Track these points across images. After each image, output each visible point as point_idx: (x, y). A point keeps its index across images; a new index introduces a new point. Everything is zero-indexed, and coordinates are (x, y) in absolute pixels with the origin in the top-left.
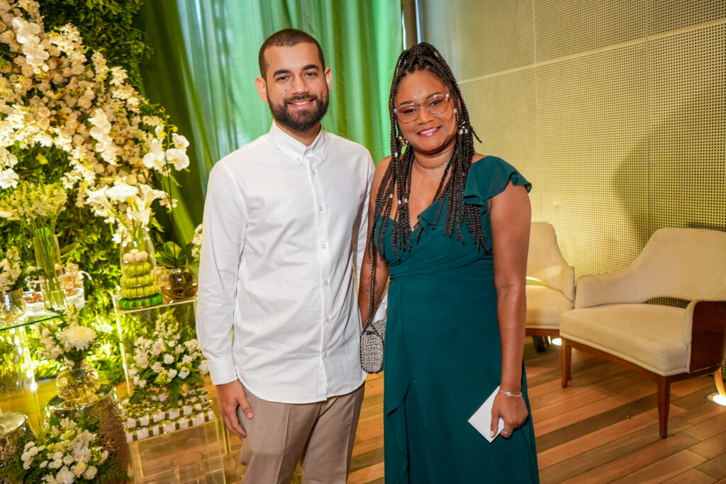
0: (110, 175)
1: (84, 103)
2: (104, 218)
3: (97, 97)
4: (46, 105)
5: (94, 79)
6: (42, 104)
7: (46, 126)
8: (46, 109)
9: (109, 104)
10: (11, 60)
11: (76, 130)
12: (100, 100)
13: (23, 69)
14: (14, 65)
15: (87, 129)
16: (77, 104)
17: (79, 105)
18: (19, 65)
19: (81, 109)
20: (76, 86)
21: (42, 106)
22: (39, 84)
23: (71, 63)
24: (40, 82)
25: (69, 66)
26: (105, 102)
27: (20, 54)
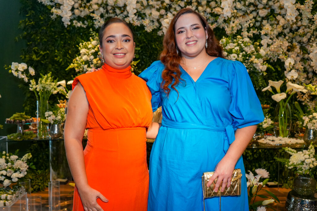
1: (305, 39)
3: (311, 37)
4: (287, 40)
5: (311, 28)
6: (285, 39)
8: (287, 42)
9: (316, 41)
10: (275, 17)
11: (298, 54)
12: (312, 39)
13: (280, 22)
14: (276, 20)
15: (303, 54)
16: (301, 41)
17: (302, 41)
18: (278, 20)
19: (302, 43)
20: (303, 31)
21: (285, 41)
22: (285, 30)
23: (301, 19)
24: (286, 29)
25: (300, 21)
26: (314, 40)
27: (279, 14)
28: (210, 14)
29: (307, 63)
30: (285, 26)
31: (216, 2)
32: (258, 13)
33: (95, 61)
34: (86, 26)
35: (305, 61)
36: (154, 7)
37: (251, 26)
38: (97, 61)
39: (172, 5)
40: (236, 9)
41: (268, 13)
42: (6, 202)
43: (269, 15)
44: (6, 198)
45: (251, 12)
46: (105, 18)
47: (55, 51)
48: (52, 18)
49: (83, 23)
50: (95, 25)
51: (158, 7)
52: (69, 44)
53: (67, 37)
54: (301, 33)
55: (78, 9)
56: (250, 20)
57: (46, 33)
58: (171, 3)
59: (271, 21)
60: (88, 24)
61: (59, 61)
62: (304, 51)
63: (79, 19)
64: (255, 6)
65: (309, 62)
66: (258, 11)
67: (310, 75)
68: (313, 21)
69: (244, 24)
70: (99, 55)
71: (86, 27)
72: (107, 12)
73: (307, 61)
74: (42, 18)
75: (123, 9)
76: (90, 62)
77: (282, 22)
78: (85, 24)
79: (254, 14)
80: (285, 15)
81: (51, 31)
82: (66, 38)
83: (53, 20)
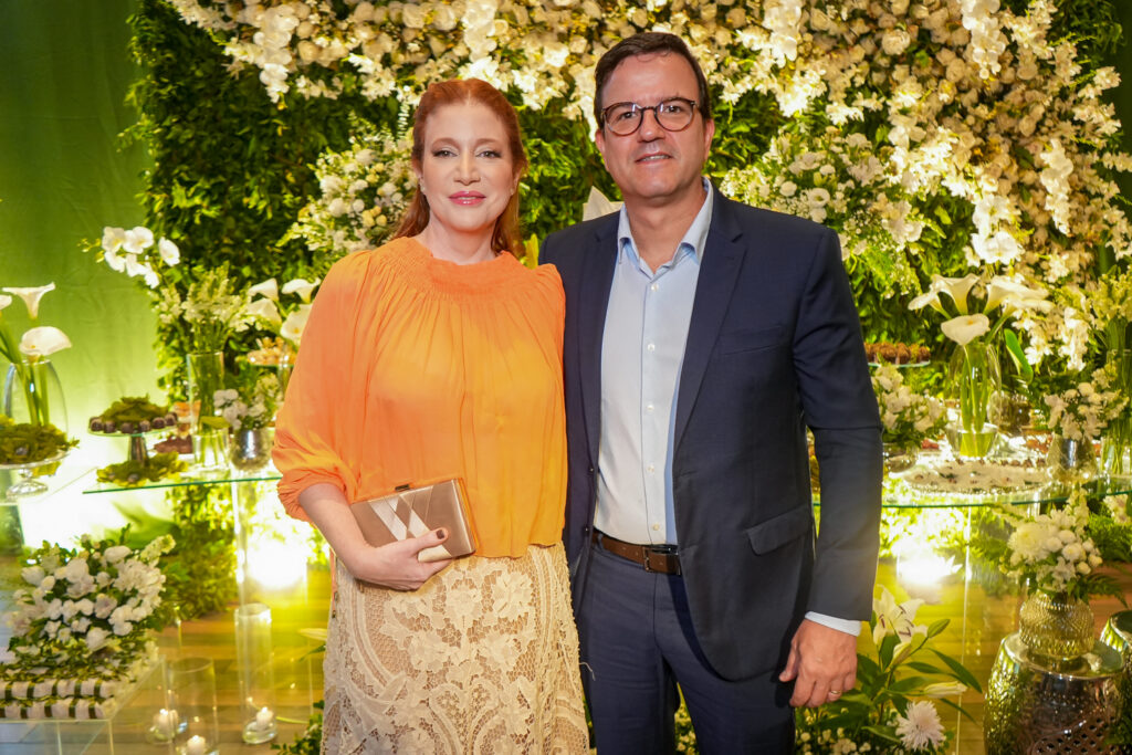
0: (1040, 248)
1: (1026, 126)
2: (1015, 320)
3: (1044, 115)
4: (971, 127)
5: (1044, 88)
6: (964, 126)
7: (964, 164)
8: (970, 134)
9: (1059, 130)
10: (933, 56)
11: (1003, 172)
12: (1049, 123)
13: (948, 70)
14: (936, 64)
15: (1018, 171)
16: (1012, 128)
17: (1016, 130)
18: (944, 64)
19: (1014, 137)
20: (1020, 98)
21: (963, 131)
22: (963, 95)
23: (1015, 61)
24: (965, 92)
25: (1011, 65)
26: (1055, 126)
27: (946, 46)
28: (728, 47)
29: (1031, 199)
30: (966, 82)
31: (748, 11)
32: (878, 44)
33: (367, 218)
34: (338, 93)
35: (1025, 191)
36: (552, 29)
37: (857, 85)
38: (375, 218)
39: (607, 21)
40: (811, 31)
41: (912, 43)
42: (97, 705)
43: (915, 48)
44: (97, 690)
45: (858, 41)
46: (395, 67)
47: (243, 175)
48: (229, 73)
49: (329, 85)
50: (366, 89)
51: (562, 28)
52: (286, 154)
53: (279, 131)
54: (1013, 105)
55: (309, 39)
56: (854, 67)
57: (215, 120)
58: (604, 15)
59: (919, 67)
60: (344, 88)
61: (255, 207)
62: (1023, 162)
63: (315, 71)
64: (871, 20)
65: (1036, 194)
66: (878, 36)
67: (1042, 236)
68: (1053, 67)
69: (834, 80)
70: (380, 197)
71: (338, 96)
72: (403, 47)
73: (1032, 191)
74: (199, 73)
75: (451, 36)
76: (352, 219)
77: (955, 69)
78: (334, 89)
79: (868, 46)
80: (965, 47)
81: (229, 113)
82: (275, 134)
83: (233, 78)
